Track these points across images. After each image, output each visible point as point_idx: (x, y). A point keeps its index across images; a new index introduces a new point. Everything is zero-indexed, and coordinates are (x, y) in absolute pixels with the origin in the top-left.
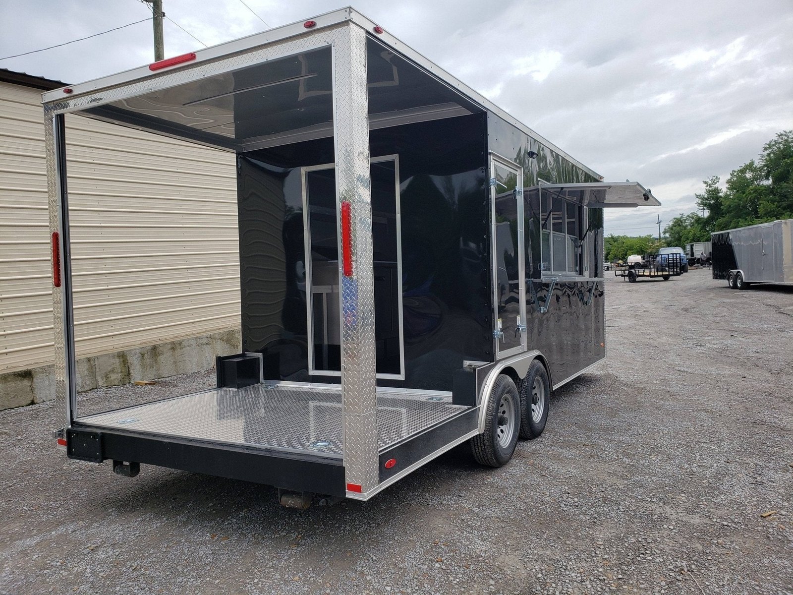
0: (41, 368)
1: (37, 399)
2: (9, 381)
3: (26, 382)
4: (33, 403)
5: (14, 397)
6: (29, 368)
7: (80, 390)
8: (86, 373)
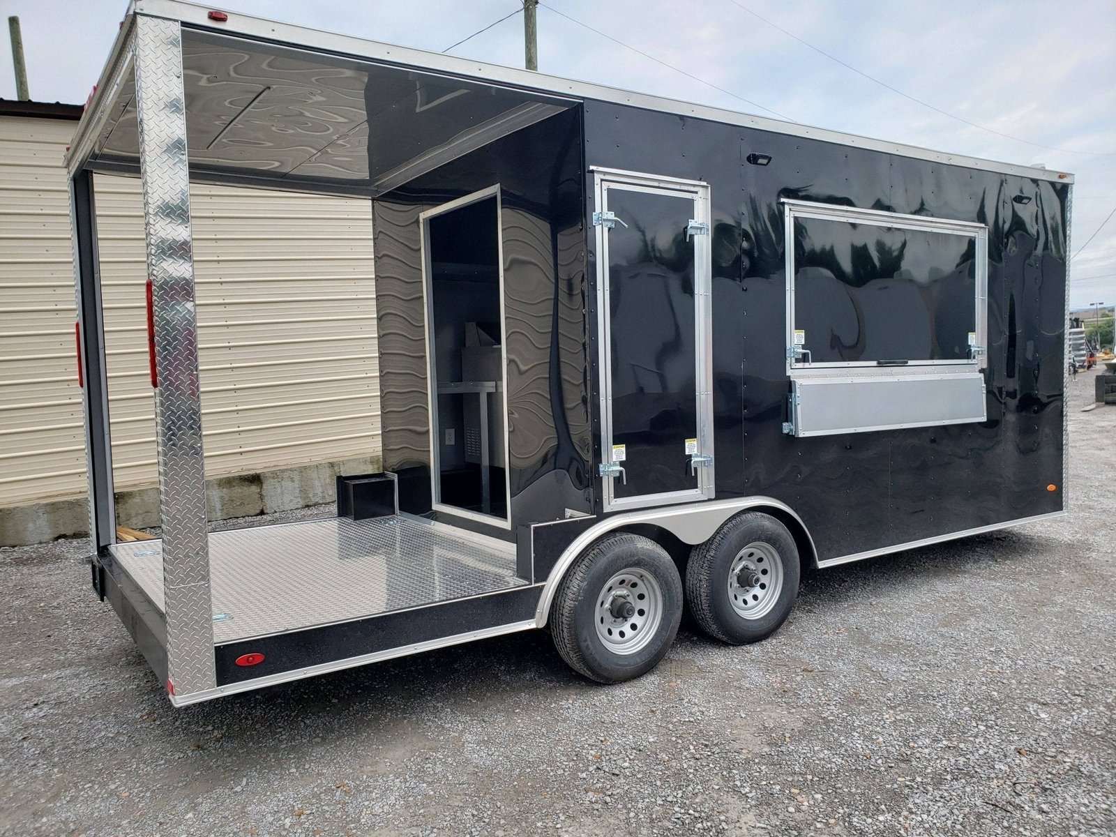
0: (272, 473)
1: (267, 509)
2: (234, 486)
3: (254, 489)
4: (262, 513)
5: (240, 505)
6: (258, 472)
7: (321, 502)
8: (328, 480)
